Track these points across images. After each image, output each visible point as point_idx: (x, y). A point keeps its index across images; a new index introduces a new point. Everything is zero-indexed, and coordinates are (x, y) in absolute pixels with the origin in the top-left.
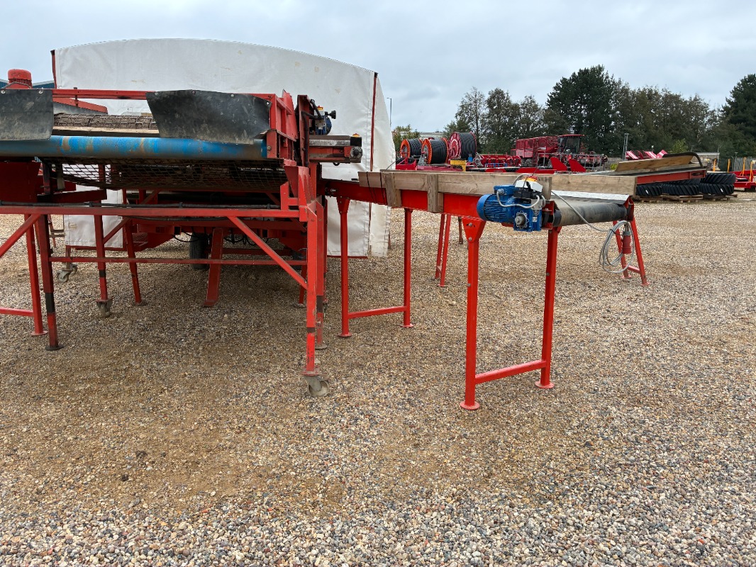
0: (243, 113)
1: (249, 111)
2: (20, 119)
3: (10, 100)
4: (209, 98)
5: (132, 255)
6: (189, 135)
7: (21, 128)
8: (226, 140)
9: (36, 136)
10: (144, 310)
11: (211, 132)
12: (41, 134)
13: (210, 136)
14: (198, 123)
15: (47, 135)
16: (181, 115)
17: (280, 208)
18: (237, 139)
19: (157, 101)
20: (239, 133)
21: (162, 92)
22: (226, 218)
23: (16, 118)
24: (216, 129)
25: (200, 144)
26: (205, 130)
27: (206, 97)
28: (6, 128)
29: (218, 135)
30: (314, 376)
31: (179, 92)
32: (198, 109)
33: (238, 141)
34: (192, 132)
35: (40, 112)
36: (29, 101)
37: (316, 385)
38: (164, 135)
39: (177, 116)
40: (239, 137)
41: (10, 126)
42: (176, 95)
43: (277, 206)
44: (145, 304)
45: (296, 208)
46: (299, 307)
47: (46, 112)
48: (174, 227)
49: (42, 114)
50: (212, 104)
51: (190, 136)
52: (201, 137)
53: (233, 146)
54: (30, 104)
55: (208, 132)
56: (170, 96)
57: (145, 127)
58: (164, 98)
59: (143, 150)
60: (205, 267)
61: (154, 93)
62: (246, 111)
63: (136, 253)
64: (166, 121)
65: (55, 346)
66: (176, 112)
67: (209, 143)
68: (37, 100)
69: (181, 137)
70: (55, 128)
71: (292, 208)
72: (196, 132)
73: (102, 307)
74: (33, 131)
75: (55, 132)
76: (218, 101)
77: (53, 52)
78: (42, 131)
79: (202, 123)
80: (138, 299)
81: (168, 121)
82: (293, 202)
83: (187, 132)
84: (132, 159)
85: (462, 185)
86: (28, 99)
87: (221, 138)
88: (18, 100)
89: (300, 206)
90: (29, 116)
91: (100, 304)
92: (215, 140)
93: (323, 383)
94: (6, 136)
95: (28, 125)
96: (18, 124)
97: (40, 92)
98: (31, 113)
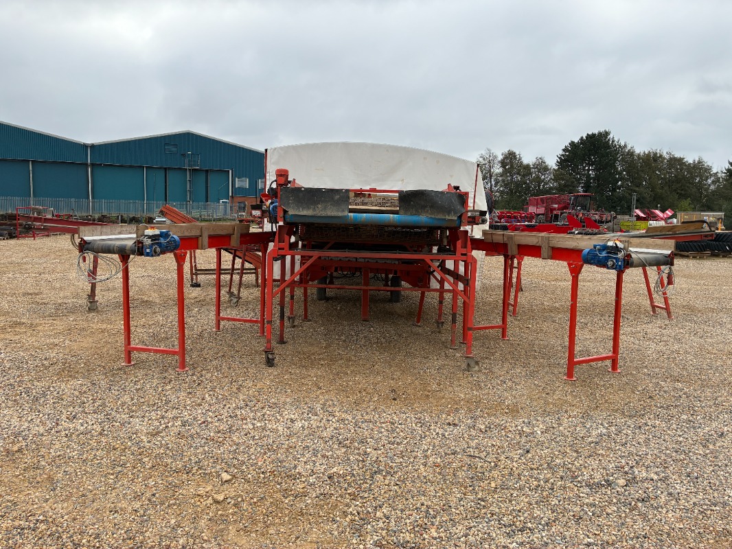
0: (452, 202)
1: (455, 201)
2: (331, 205)
3: (327, 194)
4: (433, 194)
7: (331, 209)
8: (440, 216)
9: (340, 214)
11: (432, 212)
13: (430, 214)
14: (423, 207)
15: (346, 213)
16: (414, 202)
17: (456, 255)
19: (404, 196)
20: (449, 213)
21: (408, 191)
22: (423, 260)
23: (329, 204)
24: (435, 210)
25: (423, 218)
26: (428, 211)
28: (323, 209)
29: (436, 214)
30: (470, 358)
31: (419, 190)
32: (426, 200)
33: (447, 217)
34: (419, 212)
35: (343, 200)
36: (337, 195)
38: (402, 213)
39: (412, 203)
40: (449, 216)
41: (325, 208)
42: (415, 192)
43: (454, 253)
44: (310, 321)
45: (465, 255)
47: (346, 201)
49: (343, 202)
50: (434, 198)
51: (417, 214)
52: (424, 215)
53: (445, 220)
54: (337, 197)
55: (430, 212)
56: (411, 193)
58: (408, 194)
59: (392, 221)
61: (403, 191)
63: (306, 284)
64: (405, 204)
65: (282, 342)
66: (412, 201)
67: (429, 218)
68: (342, 194)
69: (411, 214)
71: (462, 254)
72: (421, 212)
74: (338, 211)
75: (351, 211)
76: (438, 196)
78: (343, 211)
79: (426, 207)
80: (306, 318)
81: (406, 206)
82: (464, 251)
83: (415, 212)
85: (567, 243)
88: (331, 194)
89: (468, 254)
90: (336, 203)
92: (433, 216)
93: (477, 363)
94: (323, 213)
95: (335, 208)
96: (330, 207)
97: (343, 191)
98: (338, 201)
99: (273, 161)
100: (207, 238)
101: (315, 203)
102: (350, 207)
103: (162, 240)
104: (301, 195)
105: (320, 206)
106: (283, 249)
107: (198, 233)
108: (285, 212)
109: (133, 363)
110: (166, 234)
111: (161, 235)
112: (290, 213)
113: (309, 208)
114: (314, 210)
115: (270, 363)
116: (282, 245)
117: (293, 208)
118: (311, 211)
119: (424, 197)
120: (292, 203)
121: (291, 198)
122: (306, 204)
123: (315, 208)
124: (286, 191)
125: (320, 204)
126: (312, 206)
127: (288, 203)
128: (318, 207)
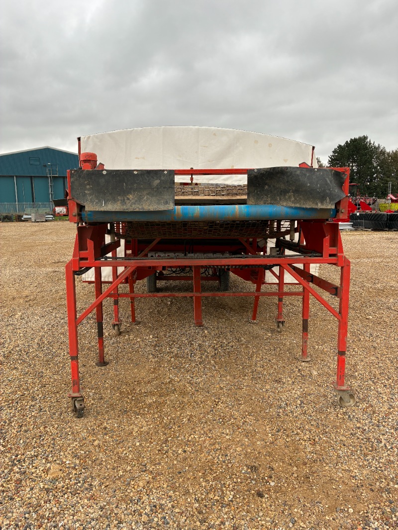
0: (327, 184)
1: (331, 182)
2: (148, 194)
3: (141, 179)
4: (299, 173)
5: (131, 286)
6: (272, 202)
7: (149, 201)
8: (309, 205)
9: (162, 208)
11: (296, 199)
12: (166, 206)
13: (293, 202)
14: (284, 192)
15: (171, 206)
16: (269, 186)
17: (322, 256)
18: (319, 204)
19: (255, 176)
20: (322, 199)
21: (260, 169)
23: (145, 193)
24: (301, 197)
26: (290, 197)
27: (295, 171)
28: (136, 201)
29: (302, 201)
30: (344, 391)
31: (274, 168)
32: (288, 182)
33: (320, 206)
34: (276, 200)
35: (165, 188)
36: (157, 179)
37: (346, 397)
38: (251, 203)
39: (266, 187)
40: (322, 203)
41: (140, 199)
42: (272, 171)
43: (320, 255)
46: (253, 324)
47: (170, 188)
49: (165, 190)
50: (300, 177)
51: (274, 202)
52: (284, 204)
53: (316, 209)
54: (157, 182)
55: (293, 199)
56: (266, 172)
58: (261, 174)
59: (238, 215)
61: (254, 170)
62: (329, 182)
64: (256, 191)
65: (103, 363)
66: (266, 184)
67: (290, 208)
68: (163, 178)
69: (265, 204)
71: (331, 255)
72: (280, 199)
73: (116, 328)
74: (159, 204)
75: (178, 203)
76: (305, 175)
77: (79, 139)
78: (166, 203)
79: (288, 192)
81: (257, 192)
82: (333, 251)
83: (271, 200)
86: (155, 178)
87: (304, 204)
88: (147, 179)
89: (339, 254)
90: (156, 191)
92: (298, 205)
93: (352, 396)
94: (137, 207)
95: (154, 199)
96: (147, 198)
97: (166, 172)
98: (158, 189)
101: (124, 193)
102: (176, 198)
104: (102, 181)
105: (131, 196)
106: (86, 259)
108: (81, 208)
112: (87, 209)
113: (114, 200)
114: (123, 203)
115: (80, 413)
116: (84, 253)
117: (92, 201)
118: (119, 204)
119: (285, 177)
120: (90, 194)
121: (88, 187)
122: (111, 194)
123: (124, 200)
124: (80, 176)
125: (131, 194)
126: (119, 198)
127: (85, 195)
128: (128, 199)
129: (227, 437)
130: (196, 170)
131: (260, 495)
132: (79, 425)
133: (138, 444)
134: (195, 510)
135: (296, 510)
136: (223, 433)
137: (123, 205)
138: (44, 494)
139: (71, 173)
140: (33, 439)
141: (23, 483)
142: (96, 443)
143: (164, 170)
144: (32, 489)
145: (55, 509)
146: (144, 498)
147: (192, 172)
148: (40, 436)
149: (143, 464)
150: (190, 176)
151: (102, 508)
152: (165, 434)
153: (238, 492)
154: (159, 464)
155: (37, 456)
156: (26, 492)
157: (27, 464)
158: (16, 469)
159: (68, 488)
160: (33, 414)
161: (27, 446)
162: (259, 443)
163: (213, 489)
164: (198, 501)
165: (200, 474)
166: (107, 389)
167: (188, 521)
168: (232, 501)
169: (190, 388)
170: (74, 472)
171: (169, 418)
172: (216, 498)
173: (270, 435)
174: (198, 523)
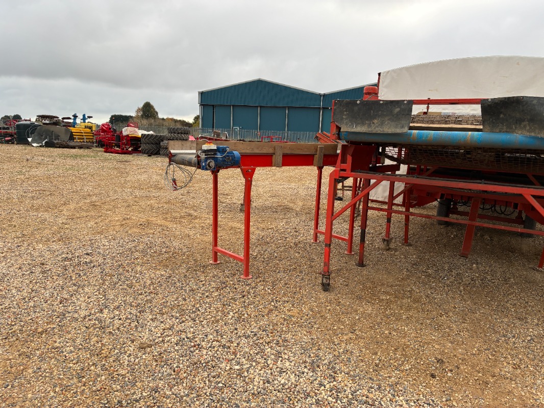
2: (389, 120)
3: (385, 107)
4: (535, 102)
5: (407, 210)
6: (508, 130)
7: (389, 125)
9: (398, 131)
10: (411, 249)
11: (531, 128)
12: (401, 130)
13: (529, 131)
14: (519, 121)
15: (406, 130)
16: (505, 115)
19: (489, 105)
21: (495, 99)
22: (521, 195)
23: (387, 118)
24: (536, 126)
25: (518, 137)
26: (525, 126)
27: (532, 101)
28: (379, 125)
29: (537, 131)
31: (509, 98)
32: (523, 111)
34: (512, 128)
36: (397, 108)
38: (487, 130)
39: (502, 116)
41: (382, 124)
42: (506, 100)
44: (410, 245)
46: (538, 271)
47: (407, 114)
48: (440, 194)
49: (404, 116)
50: (536, 107)
51: (509, 130)
52: (520, 132)
54: (397, 110)
55: (528, 128)
56: (501, 101)
57: (452, 123)
58: (495, 103)
59: (469, 141)
60: (447, 224)
61: (488, 99)
63: (411, 209)
64: (491, 119)
65: (361, 264)
66: (501, 113)
67: (527, 137)
68: (402, 107)
69: (500, 132)
70: (411, 125)
72: (516, 128)
73: (385, 243)
74: (396, 127)
77: (379, 74)
78: (403, 127)
79: (524, 121)
80: (406, 241)
81: (493, 120)
83: (507, 128)
84: (437, 146)
86: (396, 106)
87: (539, 133)
88: (390, 107)
90: (395, 117)
91: (384, 240)
92: (533, 134)
94: (379, 130)
95: (393, 123)
96: (388, 122)
97: (405, 102)
98: (397, 115)
99: (385, 84)
100: (281, 156)
101: (371, 118)
103: (219, 156)
104: (356, 108)
105: (375, 121)
106: (344, 170)
107: (271, 151)
108: (339, 128)
109: (218, 262)
110: (223, 149)
111: (218, 150)
112: (342, 130)
113: (363, 124)
114: (369, 126)
115: (326, 287)
116: (344, 166)
117: (346, 124)
118: (366, 127)
119: (521, 106)
120: (346, 119)
121: (345, 113)
122: (361, 119)
123: (370, 124)
124: (341, 105)
125: (376, 119)
126: (367, 122)
127: (342, 119)
128: (373, 123)
129: (434, 338)
130: (432, 100)
131: (433, 376)
132: (323, 295)
133: (357, 318)
134: (374, 364)
135: (457, 395)
136: (432, 334)
137: (369, 128)
138: (282, 321)
139: (335, 102)
140: (290, 292)
141: (274, 311)
142: (328, 308)
143: (404, 100)
144: (277, 316)
145: (284, 329)
146: (343, 344)
147: (429, 102)
148: (295, 293)
149: (354, 329)
150: (427, 105)
151: (312, 339)
152: (382, 320)
153: (416, 368)
154: (366, 333)
155: (288, 302)
156: (273, 316)
157: (280, 303)
158: (273, 304)
159: (297, 323)
160: (296, 280)
161: (285, 294)
162: (460, 350)
163: (396, 359)
164: (380, 360)
165: (393, 349)
166: (355, 281)
167: (365, 366)
168: (406, 370)
169: (425, 300)
170: (306, 317)
171: (392, 311)
172: (395, 364)
173: (476, 349)
174: (372, 370)
